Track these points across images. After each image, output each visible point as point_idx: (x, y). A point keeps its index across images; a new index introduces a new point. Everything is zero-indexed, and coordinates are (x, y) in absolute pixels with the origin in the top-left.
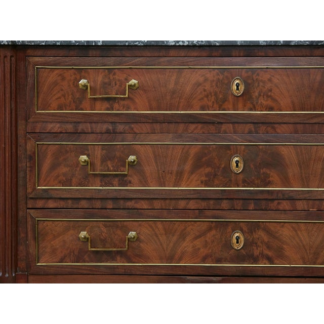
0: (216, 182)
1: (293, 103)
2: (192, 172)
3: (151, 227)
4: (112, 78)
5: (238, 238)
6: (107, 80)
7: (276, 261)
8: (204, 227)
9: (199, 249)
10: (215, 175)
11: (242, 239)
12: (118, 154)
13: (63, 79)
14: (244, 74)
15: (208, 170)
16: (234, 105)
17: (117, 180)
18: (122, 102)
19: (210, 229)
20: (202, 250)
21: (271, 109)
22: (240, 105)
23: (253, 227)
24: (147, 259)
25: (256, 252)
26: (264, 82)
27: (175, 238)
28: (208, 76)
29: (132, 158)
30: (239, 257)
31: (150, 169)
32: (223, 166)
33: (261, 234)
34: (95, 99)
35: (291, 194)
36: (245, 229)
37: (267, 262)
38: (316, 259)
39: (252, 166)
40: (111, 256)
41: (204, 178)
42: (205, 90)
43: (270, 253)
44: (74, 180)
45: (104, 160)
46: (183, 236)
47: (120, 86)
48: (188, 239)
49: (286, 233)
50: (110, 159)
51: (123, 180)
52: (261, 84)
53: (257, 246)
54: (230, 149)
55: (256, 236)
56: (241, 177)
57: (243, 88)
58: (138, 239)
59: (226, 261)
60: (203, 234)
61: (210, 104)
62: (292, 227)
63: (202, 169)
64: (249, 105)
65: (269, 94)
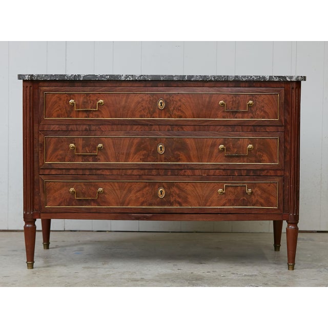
0: (149, 159)
1: (193, 113)
2: (135, 153)
3: (112, 186)
4: (88, 99)
5: (161, 192)
6: (85, 100)
7: (183, 204)
8: (142, 185)
9: (139, 198)
10: (148, 155)
11: (164, 192)
12: (92, 143)
13: (60, 99)
14: (165, 97)
15: (145, 152)
16: (159, 115)
17: (91, 158)
18: (94, 113)
19: (145, 187)
20: (141, 198)
21: (181, 117)
22: (163, 115)
23: (171, 185)
24: (109, 204)
25: (172, 200)
26: (176, 101)
27: (125, 192)
28: (144, 98)
29: (100, 145)
30: (162, 203)
31: (110, 152)
32: (153, 150)
33: (175, 189)
34: (79, 111)
35: (192, 166)
37: (177, 205)
38: (206, 203)
39: (169, 150)
40: (88, 202)
41: (142, 157)
42: (142, 106)
43: (180, 200)
44: (67, 158)
45: (83, 147)
46: (130, 191)
47: (93, 104)
48: (133, 192)
49: (189, 188)
50: (87, 146)
51: (95, 158)
52: (175, 102)
53: (173, 196)
54: (157, 140)
55: (172, 190)
56: (163, 156)
57: (164, 105)
58: (104, 192)
59: (155, 205)
60: (141, 189)
61: (145, 114)
62: (193, 185)
63: (141, 152)
64: (168, 115)
65: (179, 108)
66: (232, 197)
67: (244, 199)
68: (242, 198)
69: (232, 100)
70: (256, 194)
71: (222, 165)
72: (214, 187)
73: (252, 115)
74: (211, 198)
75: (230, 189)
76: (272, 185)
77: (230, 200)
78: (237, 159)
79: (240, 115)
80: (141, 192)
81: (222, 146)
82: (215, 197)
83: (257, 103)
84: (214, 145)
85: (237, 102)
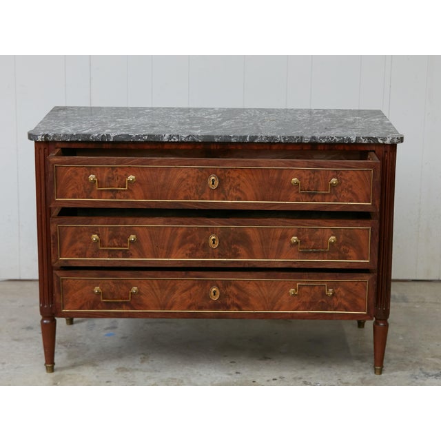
0: (198, 254)
1: (256, 194)
2: (179, 247)
3: (149, 284)
4: (114, 174)
5: (215, 292)
6: (111, 176)
7: (243, 309)
8: (190, 284)
9: (185, 300)
10: (197, 250)
11: (218, 292)
12: (121, 234)
13: (77, 174)
15: (192, 245)
16: (210, 196)
17: (121, 253)
18: (123, 193)
19: (194, 285)
20: (187, 301)
21: (240, 199)
23: (227, 284)
24: (146, 307)
25: (229, 302)
26: (234, 179)
27: (167, 292)
28: (190, 173)
29: (132, 237)
30: (216, 306)
31: (146, 245)
32: (203, 243)
33: (232, 289)
34: (102, 190)
35: (255, 264)
36: (220, 284)
37: (235, 308)
38: (274, 307)
39: (225, 243)
40: (119, 305)
41: (188, 252)
42: (188, 184)
43: (239, 303)
44: (88, 254)
45: (111, 238)
46: (173, 290)
47: (122, 180)
48: (177, 292)
49: (251, 288)
50: (115, 237)
51: (126, 254)
52: (232, 180)
53: (229, 298)
54: (208, 230)
55: (228, 290)
56: (217, 250)
57: (218, 183)
58: (139, 293)
59: (206, 309)
60: (188, 289)
61: (192, 195)
62: (256, 284)
63: (187, 245)
64: (222, 196)
65: (238, 187)
66: (306, 299)
67: (323, 302)
68: (320, 301)
69: (309, 177)
70: (338, 295)
71: (295, 262)
72: (283, 286)
73: (336, 198)
74: (279, 301)
75: (304, 289)
76: (359, 284)
77: (304, 303)
78: (314, 254)
79: (319, 197)
80: (188, 292)
81: (294, 239)
82: (285, 298)
83: (343, 181)
84: (284, 237)
85: (316, 180)
